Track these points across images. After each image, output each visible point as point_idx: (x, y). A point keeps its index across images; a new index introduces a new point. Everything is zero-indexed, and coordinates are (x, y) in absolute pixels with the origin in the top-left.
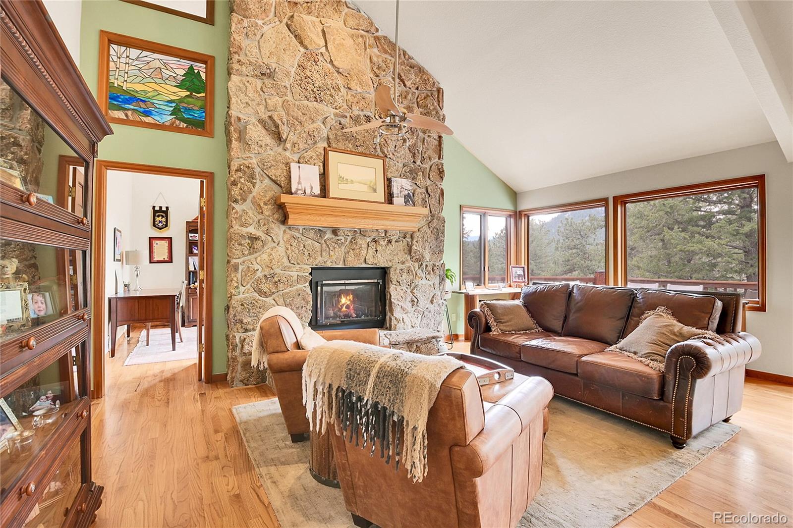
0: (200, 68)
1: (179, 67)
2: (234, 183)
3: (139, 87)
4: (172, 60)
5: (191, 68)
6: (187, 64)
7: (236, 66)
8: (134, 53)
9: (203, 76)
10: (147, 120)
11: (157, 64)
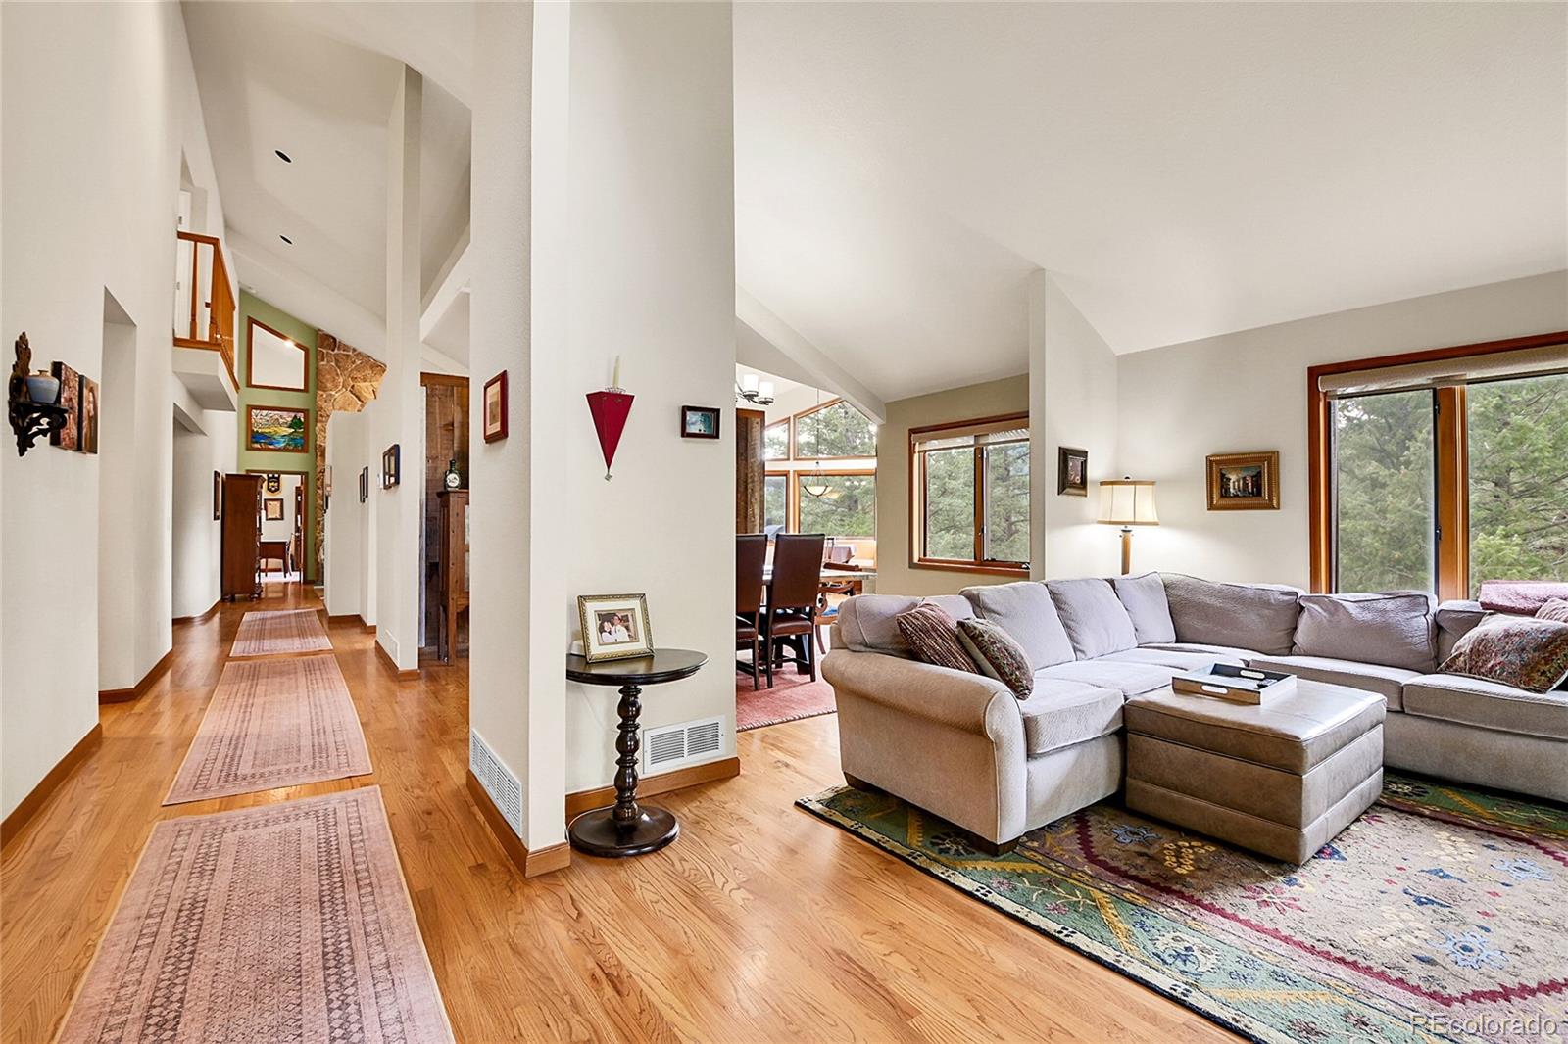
0: (301, 416)
1: (288, 417)
2: (318, 479)
3: (267, 430)
4: (285, 414)
5: (295, 417)
6: (293, 415)
7: (319, 418)
8: (264, 413)
9: (302, 420)
10: (271, 447)
11: (277, 417)
